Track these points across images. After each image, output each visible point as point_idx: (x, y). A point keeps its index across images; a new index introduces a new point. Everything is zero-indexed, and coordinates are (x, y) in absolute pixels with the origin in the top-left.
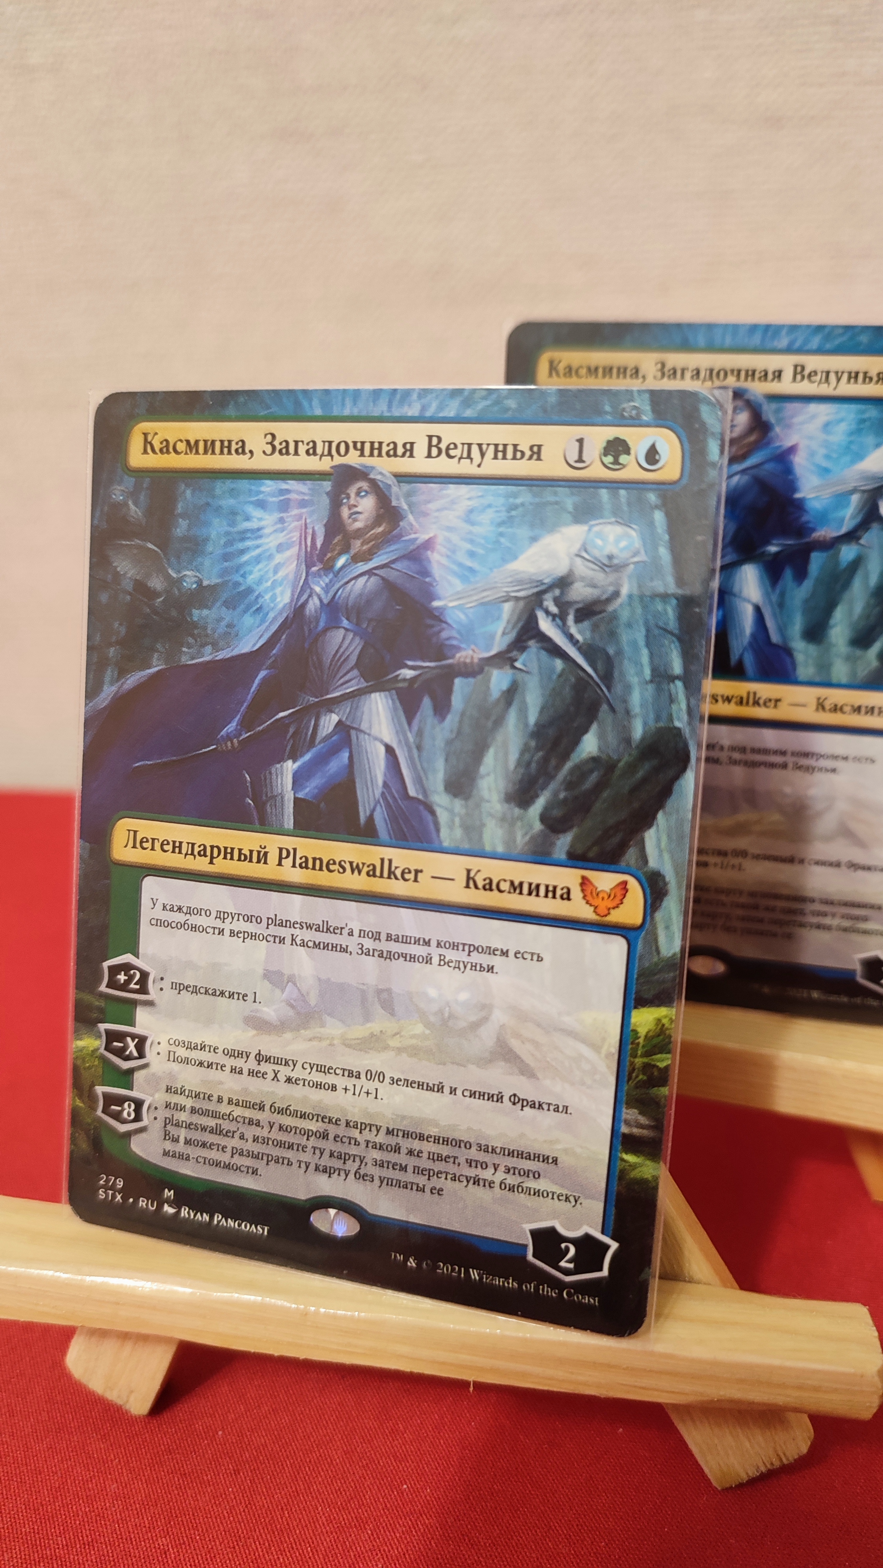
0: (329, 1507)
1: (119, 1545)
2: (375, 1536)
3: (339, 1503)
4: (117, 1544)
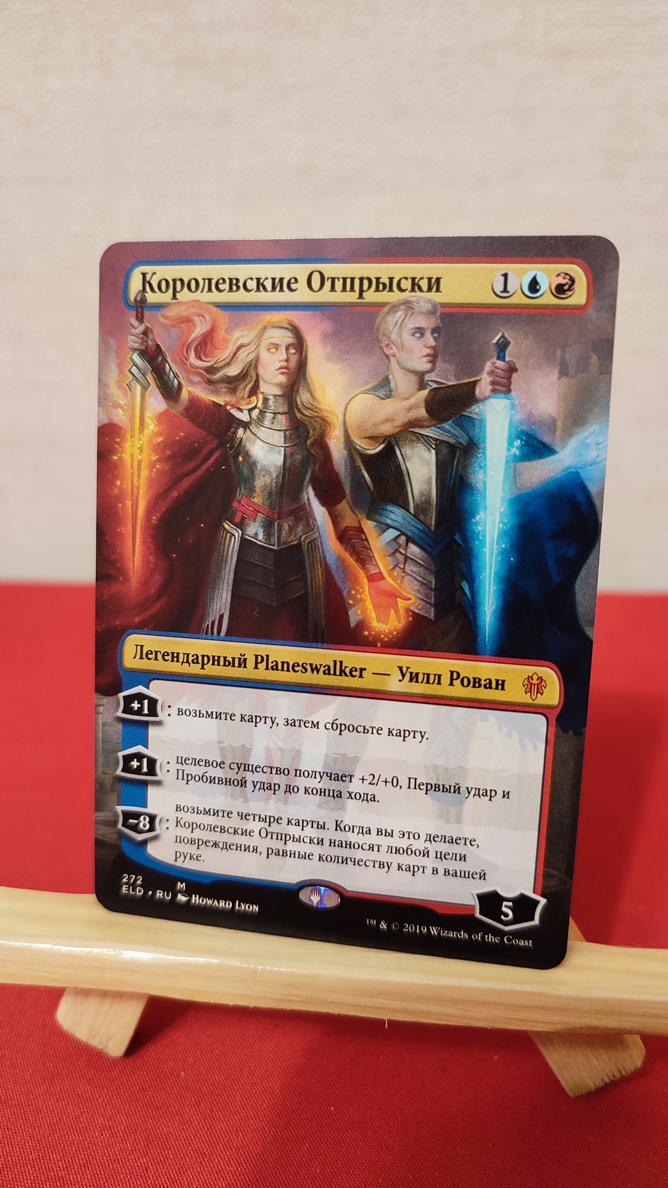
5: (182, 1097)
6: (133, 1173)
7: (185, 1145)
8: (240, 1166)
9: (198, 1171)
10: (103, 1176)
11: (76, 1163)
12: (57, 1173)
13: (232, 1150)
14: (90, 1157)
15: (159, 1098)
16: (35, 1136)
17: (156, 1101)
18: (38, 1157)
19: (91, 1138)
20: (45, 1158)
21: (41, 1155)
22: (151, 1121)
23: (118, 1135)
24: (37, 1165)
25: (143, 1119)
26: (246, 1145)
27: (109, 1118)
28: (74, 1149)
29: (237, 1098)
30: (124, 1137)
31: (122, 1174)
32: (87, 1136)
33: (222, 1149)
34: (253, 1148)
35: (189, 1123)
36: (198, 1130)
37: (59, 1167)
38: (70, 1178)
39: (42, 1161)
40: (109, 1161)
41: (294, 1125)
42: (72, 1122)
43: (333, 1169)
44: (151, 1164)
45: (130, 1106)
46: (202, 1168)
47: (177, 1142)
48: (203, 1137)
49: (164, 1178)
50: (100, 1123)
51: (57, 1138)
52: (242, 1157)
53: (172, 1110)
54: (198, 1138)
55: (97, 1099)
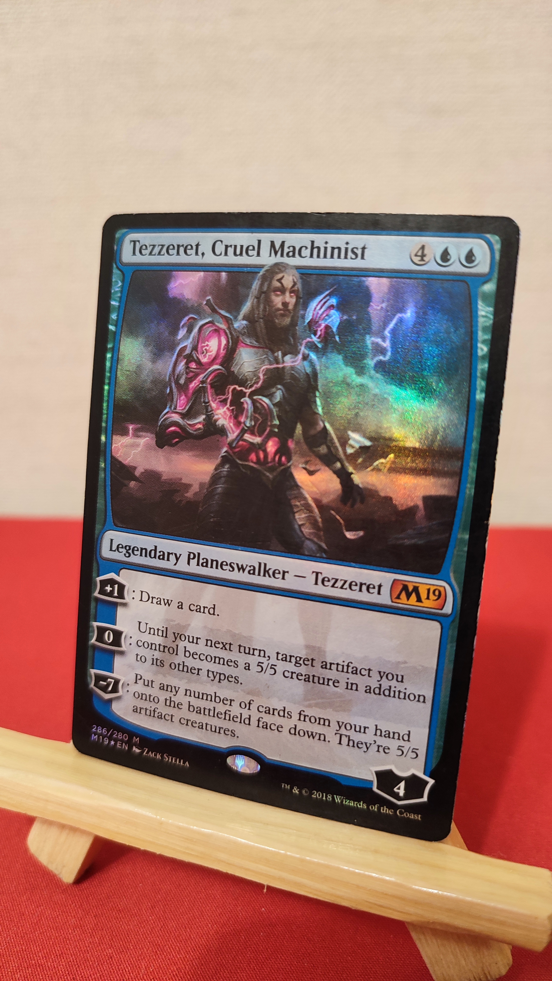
5: (140, 903)
6: (100, 960)
7: (143, 939)
8: (188, 954)
9: (154, 958)
10: (76, 963)
11: (53, 954)
12: (38, 961)
13: (181, 942)
14: (65, 949)
15: (121, 903)
16: (19, 934)
17: (119, 906)
18: (21, 950)
19: (65, 934)
20: (27, 950)
21: (24, 948)
22: (115, 921)
23: (88, 932)
24: (21, 955)
25: (108, 919)
26: (193, 938)
27: (80, 919)
28: (51, 943)
29: (185, 903)
30: (93, 933)
31: (92, 961)
32: (62, 933)
33: (173, 941)
34: (198, 940)
35: (146, 922)
36: (153, 927)
37: (39, 957)
38: (48, 965)
39: (25, 953)
40: (81, 952)
41: (232, 922)
42: (50, 923)
43: (265, 955)
44: (115, 953)
45: (97, 910)
46: (157, 956)
47: (136, 936)
48: (158, 933)
49: (126, 964)
50: (73, 923)
51: (37, 935)
52: (190, 946)
53: (132, 912)
54: (154, 933)
55: (70, 905)
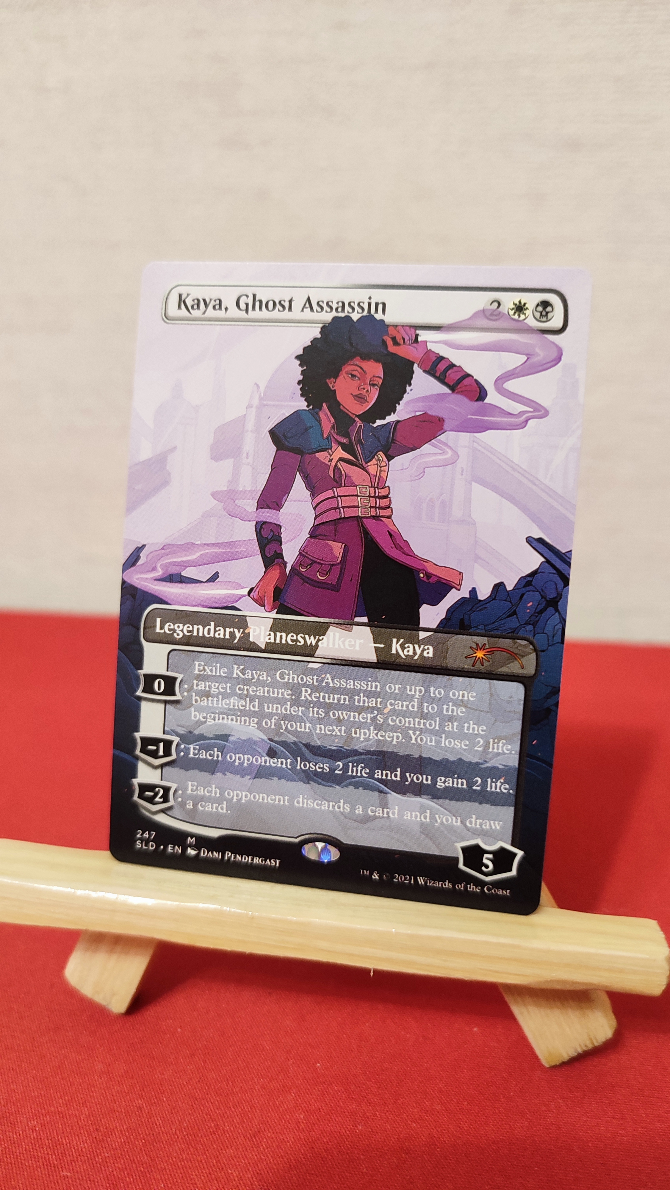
0: (262, 1078)
1: (106, 1104)
2: (297, 1097)
3: (270, 1076)
4: (104, 1103)
5: (178, 1050)
6: (128, 1112)
9: (189, 1113)
13: (222, 1096)
14: (89, 1097)
15: (156, 1050)
16: (38, 1077)
17: (153, 1053)
18: (40, 1095)
19: (90, 1081)
23: (116, 1079)
25: (140, 1067)
27: (108, 1064)
30: (121, 1081)
32: (87, 1079)
35: (183, 1072)
36: (191, 1078)
39: (44, 1098)
40: (107, 1101)
41: (282, 1077)
42: (74, 1067)
43: (316, 1116)
44: (146, 1105)
45: (128, 1056)
46: (193, 1110)
47: (170, 1087)
48: (195, 1085)
50: (100, 1069)
53: (168, 1061)
54: (191, 1085)
55: (98, 1049)
